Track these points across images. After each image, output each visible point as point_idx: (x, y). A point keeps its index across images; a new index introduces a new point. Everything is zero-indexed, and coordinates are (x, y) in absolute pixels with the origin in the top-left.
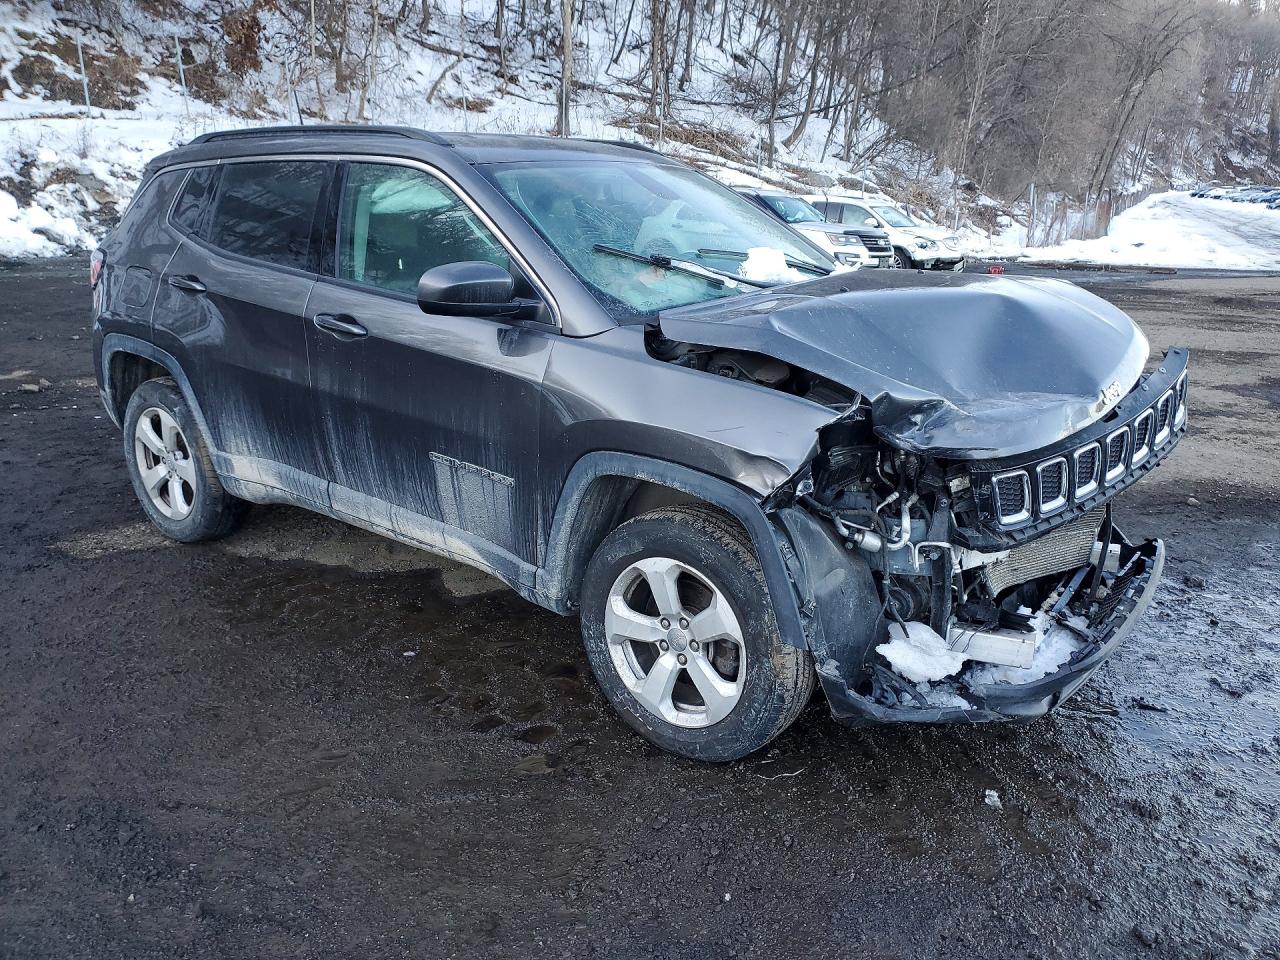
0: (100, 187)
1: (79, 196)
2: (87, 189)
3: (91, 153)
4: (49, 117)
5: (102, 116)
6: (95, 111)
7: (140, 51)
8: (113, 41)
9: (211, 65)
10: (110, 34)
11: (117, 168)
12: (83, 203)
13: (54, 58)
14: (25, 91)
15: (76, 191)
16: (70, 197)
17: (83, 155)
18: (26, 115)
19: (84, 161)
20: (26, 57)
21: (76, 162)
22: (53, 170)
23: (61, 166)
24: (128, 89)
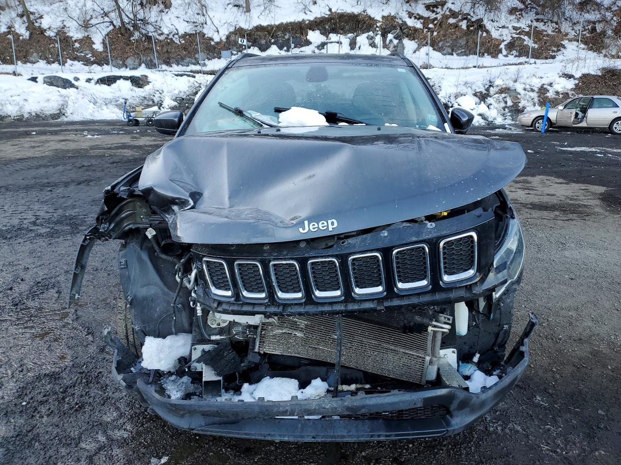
0: (516, 95)
1: (505, 100)
2: (510, 96)
3: (519, 80)
4: (511, 65)
5: (535, 63)
6: (532, 61)
7: (569, 30)
8: (557, 26)
9: (604, 33)
10: (557, 23)
11: (528, 87)
12: (506, 103)
13: (526, 38)
14: (508, 54)
15: (505, 97)
16: (501, 100)
17: (515, 81)
18: (502, 64)
19: (515, 84)
20: (513, 38)
21: (511, 84)
22: (500, 88)
23: (504, 86)
24: (556, 49)
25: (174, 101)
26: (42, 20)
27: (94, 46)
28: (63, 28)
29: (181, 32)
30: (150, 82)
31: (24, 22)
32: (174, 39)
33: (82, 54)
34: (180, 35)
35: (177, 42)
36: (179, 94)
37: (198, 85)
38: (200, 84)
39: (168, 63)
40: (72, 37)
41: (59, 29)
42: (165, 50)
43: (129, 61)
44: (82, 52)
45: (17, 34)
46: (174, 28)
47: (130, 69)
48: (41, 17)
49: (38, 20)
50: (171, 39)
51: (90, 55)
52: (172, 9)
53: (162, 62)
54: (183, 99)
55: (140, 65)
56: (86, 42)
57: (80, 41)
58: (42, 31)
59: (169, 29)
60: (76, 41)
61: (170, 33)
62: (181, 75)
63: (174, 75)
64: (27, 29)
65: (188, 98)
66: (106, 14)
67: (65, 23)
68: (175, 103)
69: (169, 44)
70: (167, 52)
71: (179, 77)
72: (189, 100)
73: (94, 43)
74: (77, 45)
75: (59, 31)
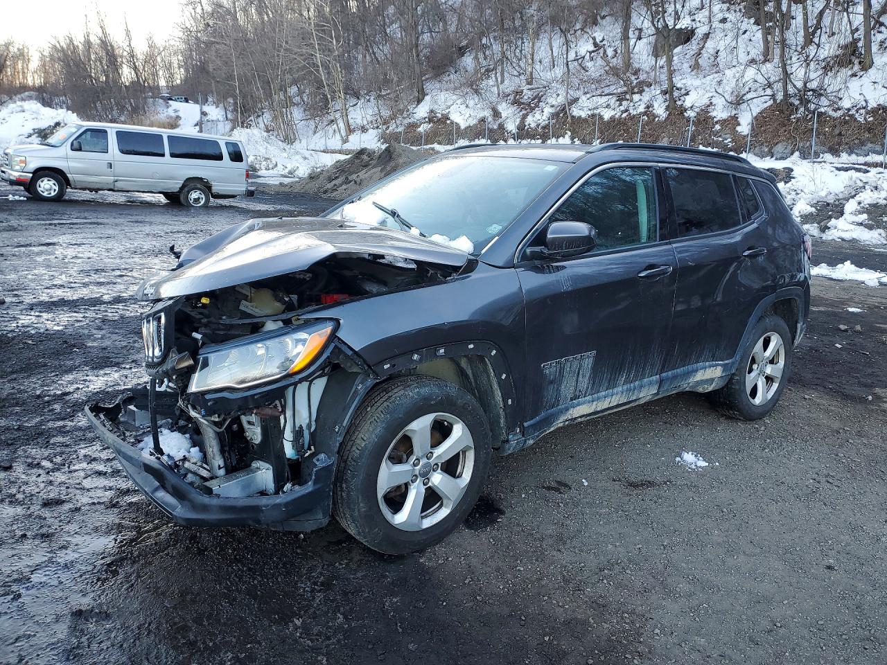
25: (812, 206)
26: (687, 97)
27: (739, 129)
28: (709, 106)
29: (872, 104)
30: (794, 178)
31: (666, 100)
32: (857, 116)
33: (720, 139)
34: (869, 108)
35: (861, 119)
36: (826, 196)
37: (861, 185)
38: (866, 183)
39: (835, 152)
40: (715, 117)
41: (703, 108)
42: (837, 132)
43: (779, 148)
44: (720, 136)
45: (653, 115)
46: (862, 98)
47: (776, 159)
48: (687, 94)
49: (682, 98)
50: (852, 116)
51: (730, 140)
52: (872, 71)
53: (826, 150)
54: (828, 204)
55: (792, 154)
56: (730, 124)
57: (723, 122)
58: (683, 110)
59: (853, 100)
60: (717, 122)
61: (853, 107)
62: (846, 170)
63: (834, 169)
64: (667, 108)
65: (837, 203)
66: (770, 85)
67: (714, 100)
68: (813, 210)
69: (846, 122)
70: (840, 134)
71: (842, 172)
72: (837, 206)
73: (739, 124)
74: (718, 127)
75: (702, 110)
